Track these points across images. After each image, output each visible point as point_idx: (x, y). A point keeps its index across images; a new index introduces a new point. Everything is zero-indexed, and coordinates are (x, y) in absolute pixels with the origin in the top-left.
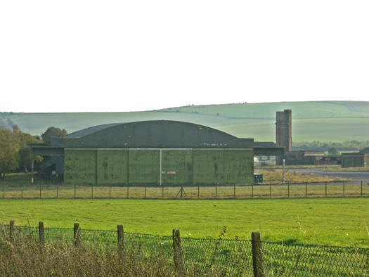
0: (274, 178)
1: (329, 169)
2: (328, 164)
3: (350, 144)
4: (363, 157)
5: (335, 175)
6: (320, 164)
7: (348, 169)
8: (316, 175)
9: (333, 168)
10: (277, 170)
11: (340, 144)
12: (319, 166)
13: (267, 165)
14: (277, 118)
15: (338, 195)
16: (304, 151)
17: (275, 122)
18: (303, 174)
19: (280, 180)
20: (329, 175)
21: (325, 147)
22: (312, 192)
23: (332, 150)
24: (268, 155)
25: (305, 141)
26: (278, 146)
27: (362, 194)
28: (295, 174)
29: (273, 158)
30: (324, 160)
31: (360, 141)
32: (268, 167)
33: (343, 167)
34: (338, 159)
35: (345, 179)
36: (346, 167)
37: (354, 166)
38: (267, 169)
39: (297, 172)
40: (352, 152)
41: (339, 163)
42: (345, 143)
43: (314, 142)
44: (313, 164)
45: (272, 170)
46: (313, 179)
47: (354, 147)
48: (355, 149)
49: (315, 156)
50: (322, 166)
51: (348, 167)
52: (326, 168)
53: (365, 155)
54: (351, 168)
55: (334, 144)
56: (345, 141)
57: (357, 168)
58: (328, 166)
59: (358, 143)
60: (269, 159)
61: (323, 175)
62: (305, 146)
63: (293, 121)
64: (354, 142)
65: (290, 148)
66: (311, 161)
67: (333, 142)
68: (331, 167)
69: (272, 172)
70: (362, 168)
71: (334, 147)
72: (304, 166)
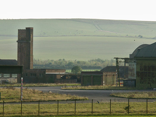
0: (12, 96)
1: (69, 88)
2: (68, 82)
3: (94, 63)
4: (102, 76)
5: (72, 93)
6: (61, 82)
7: (86, 88)
8: (55, 93)
9: (73, 86)
10: (17, 88)
11: (84, 63)
12: (59, 84)
13: (7, 83)
14: (19, 36)
15: (70, 114)
16: (45, 70)
17: (17, 39)
18: (42, 93)
19: (18, 98)
20: (67, 93)
21: (70, 65)
22: (46, 110)
23: (75, 68)
24: (11, 73)
25: (50, 59)
26: (19, 65)
27: (92, 112)
28: (34, 93)
29: (15, 76)
30: (65, 79)
31: (104, 60)
32: (9, 85)
33: (82, 85)
34: (78, 77)
35: (81, 98)
36: (85, 86)
37: (94, 85)
38: (7, 87)
39: (36, 90)
40: (94, 71)
41: (79, 81)
42: (90, 62)
43: (60, 60)
44: (53, 83)
45: (12, 87)
46: (51, 97)
47: (98, 66)
48: (99, 68)
49: (56, 74)
50: (63, 84)
51: (87, 85)
52: (66, 86)
53: (104, 74)
54: (90, 87)
55: (78, 62)
56: (90, 59)
57: (95, 87)
58: (67, 84)
59: (103, 62)
60: (11, 77)
61: (61, 93)
62: (50, 63)
63: (35, 39)
64: (99, 60)
65: (31, 65)
66: (52, 79)
67: (78, 60)
68: (70, 86)
69: (11, 90)
70: (100, 87)
71: (79, 65)
72: (45, 85)
